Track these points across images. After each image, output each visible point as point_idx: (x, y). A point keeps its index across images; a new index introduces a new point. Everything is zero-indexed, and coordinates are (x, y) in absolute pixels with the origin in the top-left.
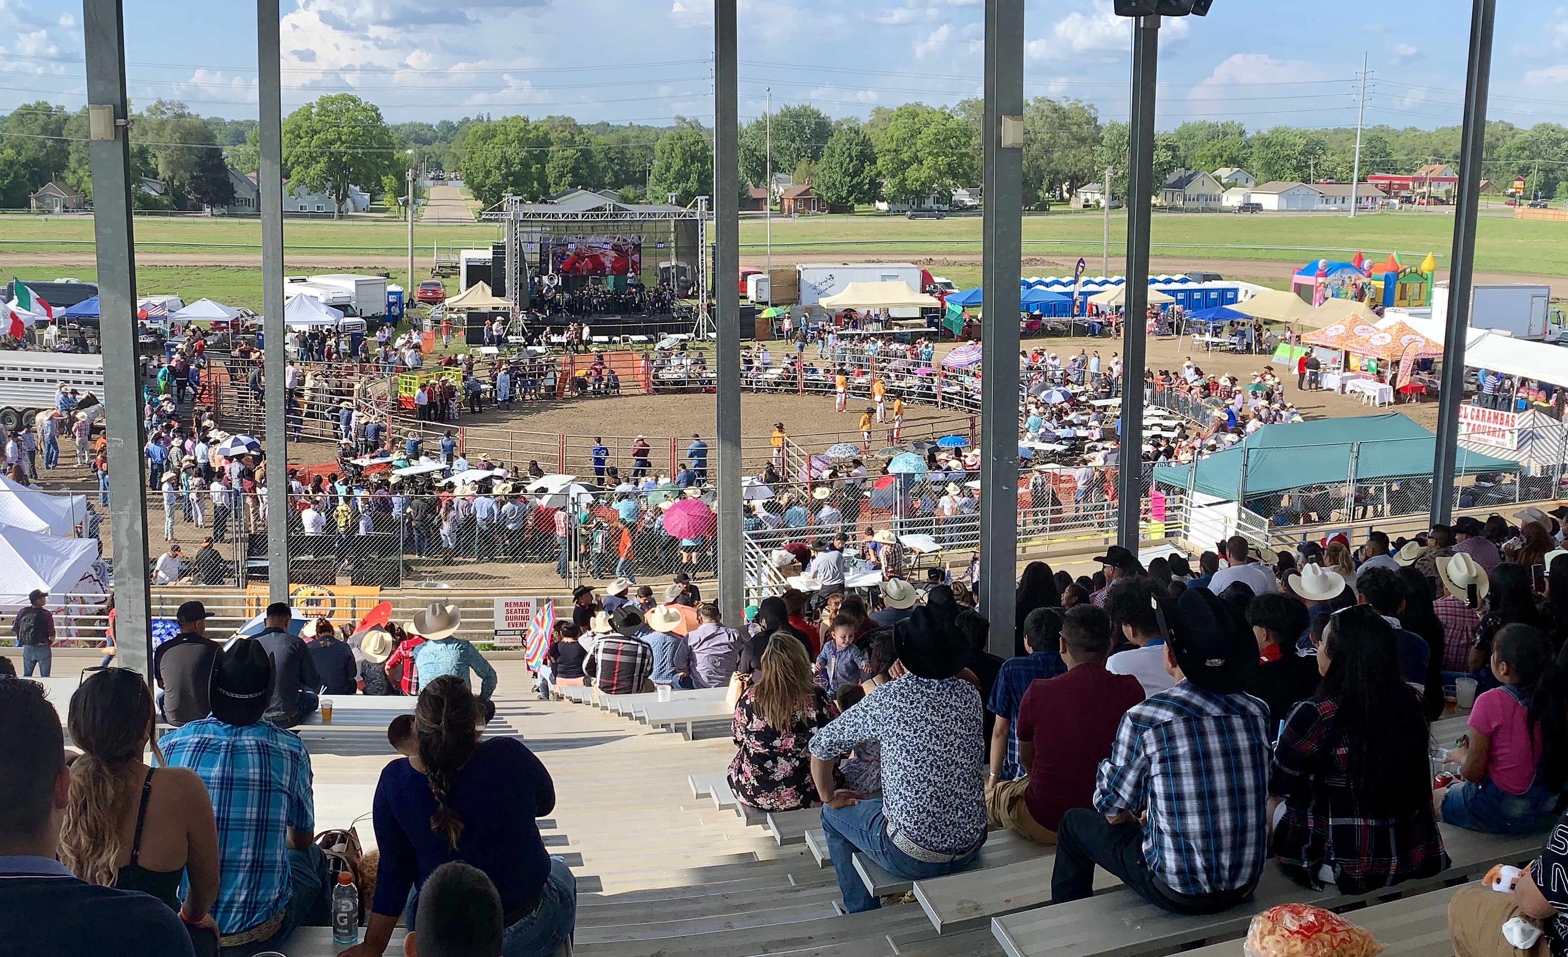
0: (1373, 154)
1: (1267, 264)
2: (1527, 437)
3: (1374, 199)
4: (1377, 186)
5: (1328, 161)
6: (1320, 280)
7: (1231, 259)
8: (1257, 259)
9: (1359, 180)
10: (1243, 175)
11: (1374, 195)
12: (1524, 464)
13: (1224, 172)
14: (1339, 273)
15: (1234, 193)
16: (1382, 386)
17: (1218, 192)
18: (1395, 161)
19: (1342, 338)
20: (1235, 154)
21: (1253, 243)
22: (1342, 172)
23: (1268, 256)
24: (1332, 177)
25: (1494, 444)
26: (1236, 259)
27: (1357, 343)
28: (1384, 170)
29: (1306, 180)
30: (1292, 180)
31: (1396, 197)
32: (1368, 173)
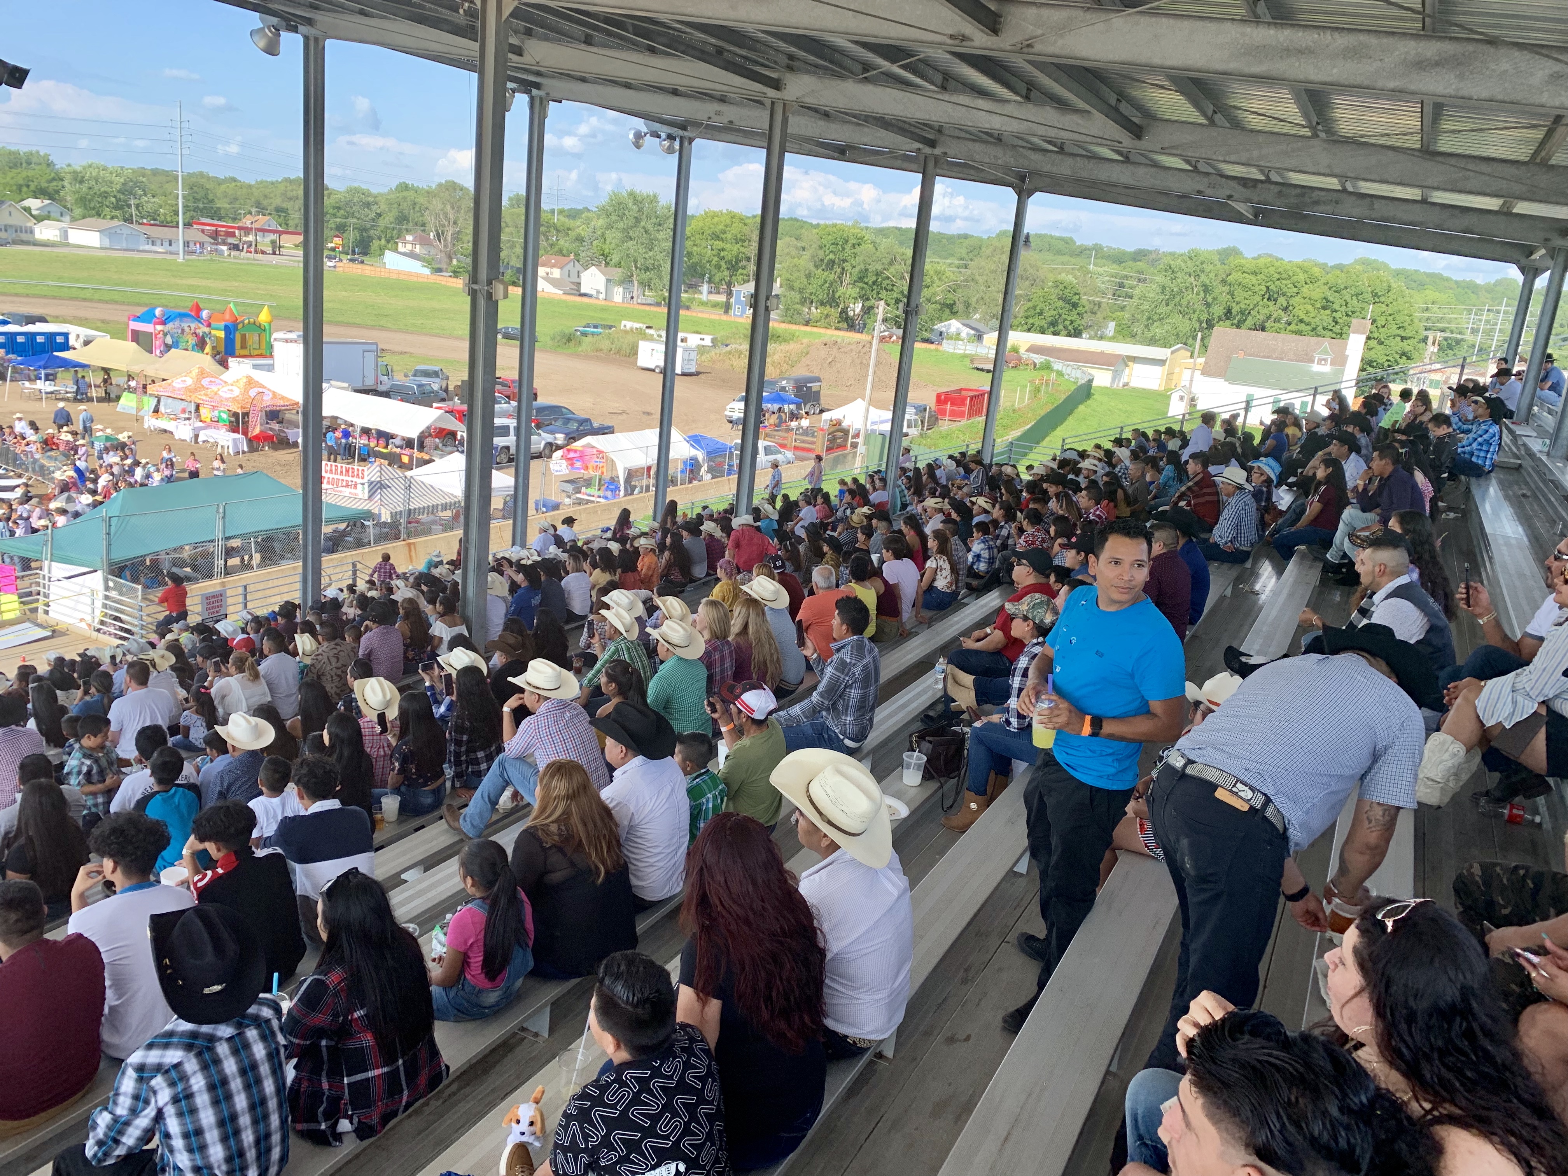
0: (196, 200)
1: (96, 305)
2: (376, 487)
3: (202, 245)
4: (203, 231)
5: (150, 203)
6: (159, 327)
7: (54, 298)
8: (85, 300)
9: (185, 225)
10: (56, 209)
11: (201, 240)
12: (376, 511)
13: (34, 204)
14: (177, 323)
15: (49, 227)
16: (236, 436)
17: (29, 224)
18: (219, 209)
19: (189, 390)
20: (44, 185)
21: (77, 281)
22: (165, 214)
23: (97, 296)
24: (155, 219)
25: (347, 494)
26: (61, 298)
27: (206, 395)
28: (208, 217)
29: (129, 220)
30: (112, 218)
31: (224, 243)
32: (192, 217)
